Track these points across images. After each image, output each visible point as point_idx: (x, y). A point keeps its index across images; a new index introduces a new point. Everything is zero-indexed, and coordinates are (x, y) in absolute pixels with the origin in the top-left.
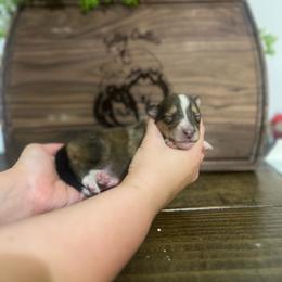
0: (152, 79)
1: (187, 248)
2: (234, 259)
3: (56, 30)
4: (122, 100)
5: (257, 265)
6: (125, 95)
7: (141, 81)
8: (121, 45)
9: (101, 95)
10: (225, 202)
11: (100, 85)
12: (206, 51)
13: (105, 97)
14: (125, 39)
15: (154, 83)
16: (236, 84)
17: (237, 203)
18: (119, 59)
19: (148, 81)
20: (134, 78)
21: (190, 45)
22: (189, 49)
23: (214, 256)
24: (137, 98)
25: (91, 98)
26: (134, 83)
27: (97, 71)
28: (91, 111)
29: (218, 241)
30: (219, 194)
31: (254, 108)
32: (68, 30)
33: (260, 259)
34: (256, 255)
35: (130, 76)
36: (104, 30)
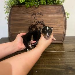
0: (41, 23)
1: (46, 60)
2: (55, 62)
3: (20, 12)
4: (35, 28)
5: (59, 63)
6: (35, 27)
7: (39, 24)
8: (34, 16)
9: (30, 27)
10: (55, 50)
11: (30, 25)
12: (53, 17)
13: (31, 27)
14: (36, 14)
15: (42, 24)
16: (59, 25)
17: (57, 51)
18: (34, 19)
19: (40, 23)
20: (37, 23)
21: (50, 16)
22: (50, 17)
23: (51, 61)
24: (38, 27)
25: (28, 27)
26: (37, 24)
27: (29, 21)
28: (28, 30)
29: (52, 59)
30: (54, 49)
31: (63, 30)
32: (23, 12)
33: (59, 62)
34: (59, 61)
35: (36, 23)
36: (31, 12)
